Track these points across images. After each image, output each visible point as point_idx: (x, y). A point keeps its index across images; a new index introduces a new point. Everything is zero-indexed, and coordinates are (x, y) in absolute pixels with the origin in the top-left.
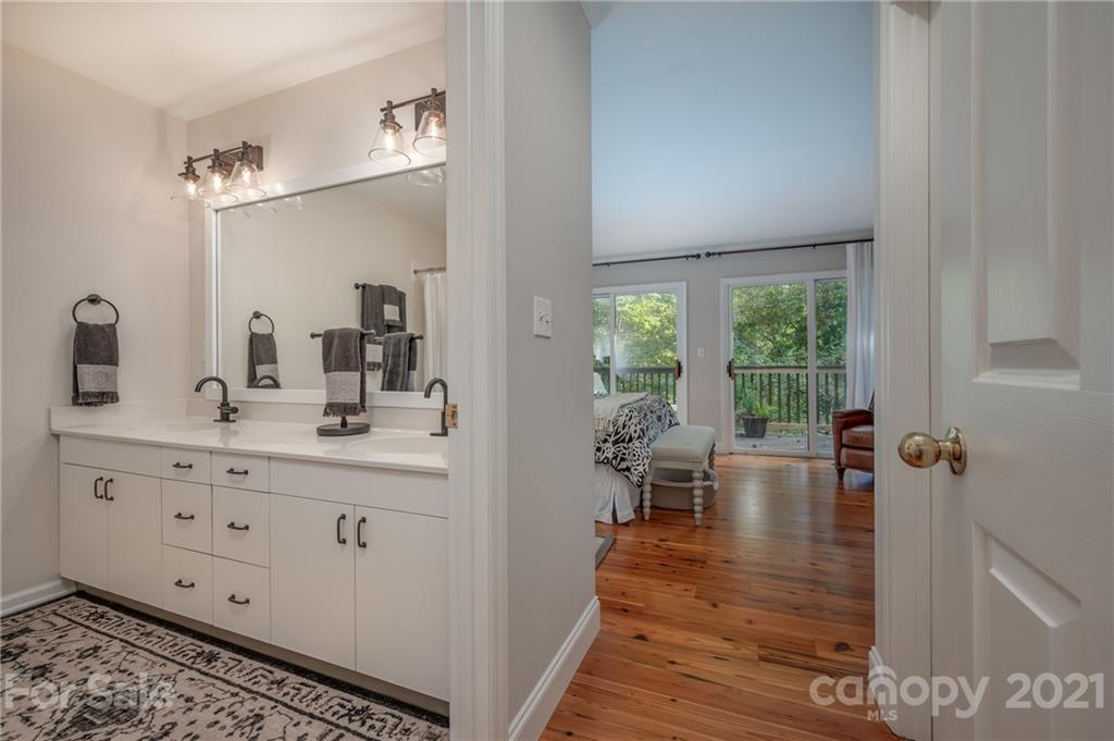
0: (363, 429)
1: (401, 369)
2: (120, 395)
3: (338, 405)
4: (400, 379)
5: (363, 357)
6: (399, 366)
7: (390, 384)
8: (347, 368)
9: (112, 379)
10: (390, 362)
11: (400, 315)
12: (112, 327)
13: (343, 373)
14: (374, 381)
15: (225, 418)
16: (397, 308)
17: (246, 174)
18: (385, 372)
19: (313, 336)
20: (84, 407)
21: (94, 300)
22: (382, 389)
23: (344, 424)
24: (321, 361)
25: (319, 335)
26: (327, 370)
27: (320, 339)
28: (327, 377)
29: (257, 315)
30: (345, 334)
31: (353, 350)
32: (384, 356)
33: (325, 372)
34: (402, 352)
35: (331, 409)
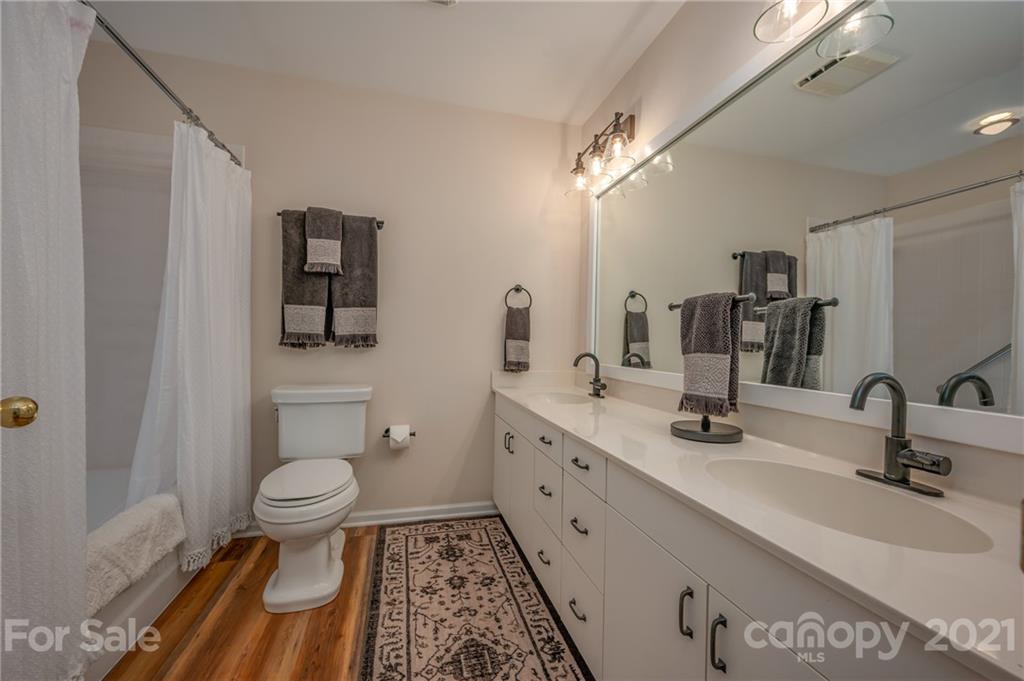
0: (733, 437)
1: (795, 352)
2: (531, 365)
3: (698, 399)
4: (794, 367)
5: (735, 334)
6: (792, 348)
7: (777, 375)
8: (712, 348)
9: (525, 351)
10: (776, 343)
11: (789, 287)
12: (527, 309)
13: (706, 355)
14: (752, 366)
15: (597, 394)
16: (785, 277)
17: (618, 146)
18: (768, 356)
19: (671, 307)
20: (510, 373)
21: (518, 289)
22: (764, 381)
23: (706, 425)
24: (680, 339)
25: (678, 306)
26: (685, 351)
27: (679, 311)
28: (686, 360)
29: (633, 295)
30: (711, 303)
31: (721, 323)
32: (768, 333)
33: (684, 354)
34: (798, 326)
35: (688, 402)
